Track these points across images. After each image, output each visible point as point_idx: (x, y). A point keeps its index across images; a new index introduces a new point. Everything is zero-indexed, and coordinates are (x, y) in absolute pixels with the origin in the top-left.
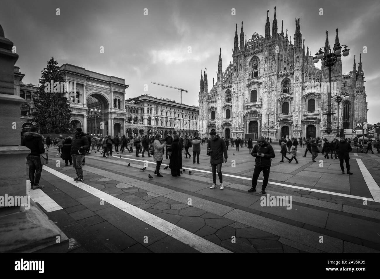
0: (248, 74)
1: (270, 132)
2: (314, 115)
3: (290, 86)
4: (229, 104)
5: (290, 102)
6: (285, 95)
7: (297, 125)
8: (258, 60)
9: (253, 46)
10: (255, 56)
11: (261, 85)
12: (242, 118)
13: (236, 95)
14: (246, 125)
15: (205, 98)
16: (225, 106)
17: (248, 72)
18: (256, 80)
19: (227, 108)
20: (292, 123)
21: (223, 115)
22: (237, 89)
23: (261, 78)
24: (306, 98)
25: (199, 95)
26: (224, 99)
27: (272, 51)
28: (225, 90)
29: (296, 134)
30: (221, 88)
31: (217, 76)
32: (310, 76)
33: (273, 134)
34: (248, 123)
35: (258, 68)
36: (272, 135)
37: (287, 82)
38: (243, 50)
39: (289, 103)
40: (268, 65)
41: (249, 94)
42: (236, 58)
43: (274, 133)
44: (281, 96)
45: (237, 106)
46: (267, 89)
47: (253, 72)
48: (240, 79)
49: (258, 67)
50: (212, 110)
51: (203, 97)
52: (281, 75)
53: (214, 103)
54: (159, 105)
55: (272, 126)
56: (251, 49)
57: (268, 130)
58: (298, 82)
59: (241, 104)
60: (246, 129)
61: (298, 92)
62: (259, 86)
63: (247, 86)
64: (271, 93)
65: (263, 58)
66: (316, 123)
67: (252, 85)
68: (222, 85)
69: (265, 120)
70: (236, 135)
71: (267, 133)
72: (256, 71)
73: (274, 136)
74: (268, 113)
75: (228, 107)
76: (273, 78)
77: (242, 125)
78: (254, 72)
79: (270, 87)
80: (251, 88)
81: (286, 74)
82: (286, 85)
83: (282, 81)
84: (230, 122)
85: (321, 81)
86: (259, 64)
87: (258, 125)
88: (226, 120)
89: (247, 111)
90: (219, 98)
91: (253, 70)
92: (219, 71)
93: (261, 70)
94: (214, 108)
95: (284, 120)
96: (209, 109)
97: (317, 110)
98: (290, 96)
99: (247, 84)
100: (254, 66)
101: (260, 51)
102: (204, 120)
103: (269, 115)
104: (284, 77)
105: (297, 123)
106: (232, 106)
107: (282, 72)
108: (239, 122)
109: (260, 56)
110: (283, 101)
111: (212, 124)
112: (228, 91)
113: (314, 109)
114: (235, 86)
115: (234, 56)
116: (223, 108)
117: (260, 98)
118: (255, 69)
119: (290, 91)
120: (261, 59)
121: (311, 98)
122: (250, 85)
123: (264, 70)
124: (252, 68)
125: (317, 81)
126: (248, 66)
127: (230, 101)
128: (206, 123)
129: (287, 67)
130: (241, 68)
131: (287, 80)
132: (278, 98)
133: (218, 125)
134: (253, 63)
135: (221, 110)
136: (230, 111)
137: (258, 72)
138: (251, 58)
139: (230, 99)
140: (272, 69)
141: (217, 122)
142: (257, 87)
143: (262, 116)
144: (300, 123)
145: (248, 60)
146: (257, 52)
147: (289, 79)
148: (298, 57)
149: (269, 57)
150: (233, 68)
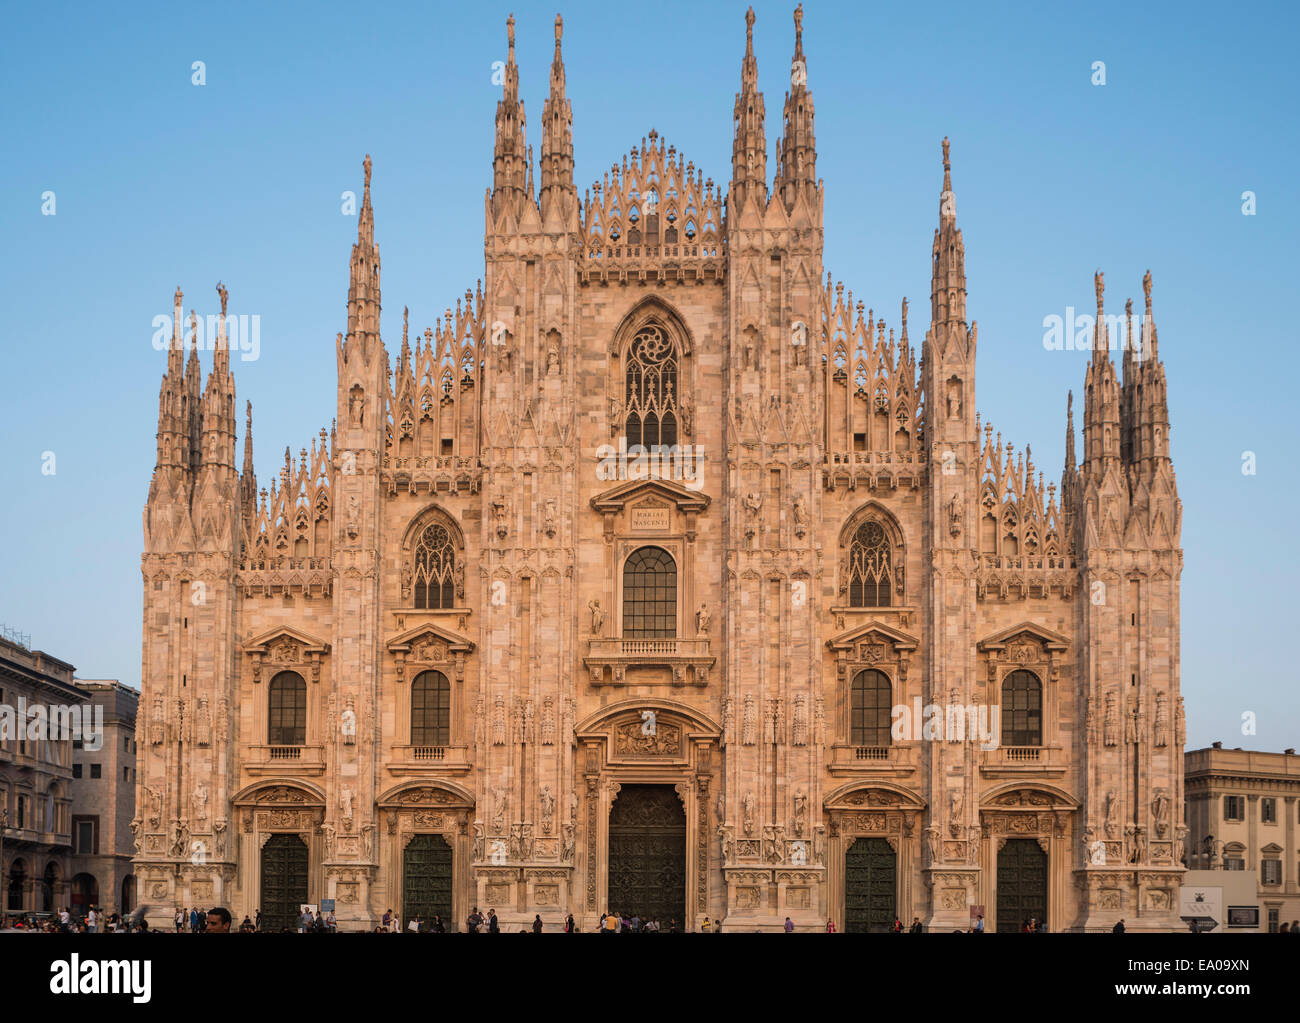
0: (602, 414)
1: (788, 874)
2: (1045, 773)
3: (895, 560)
4: (446, 625)
5: (902, 671)
6: (867, 620)
7: (954, 836)
8: (675, 338)
9: (642, 228)
10: (651, 301)
11: (704, 524)
12: (568, 749)
13: (514, 563)
14: (593, 812)
15: (209, 547)
16: (410, 642)
17: (600, 400)
19: (417, 662)
20: (925, 811)
21: (388, 717)
22: (528, 519)
24: (993, 656)
25: (149, 509)
26: (394, 579)
28: (408, 507)
29: (953, 894)
30: (373, 482)
31: (342, 377)
32: (1011, 523)
33: (806, 888)
34: (606, 798)
35: (674, 391)
36: (799, 892)
37: (875, 537)
38: (574, 228)
39: (895, 680)
41: (611, 576)
42: (511, 266)
43: (812, 881)
44: (842, 622)
46: (756, 556)
47: (634, 413)
48: (553, 442)
49: (674, 382)
50: (277, 660)
51: (186, 534)
52: (843, 480)
53: (298, 599)
55: (799, 832)
56: (623, 240)
57: (773, 858)
58: (960, 542)
59: (555, 637)
60: (593, 846)
62: (691, 524)
63: (597, 509)
64: (788, 588)
65: (711, 328)
66: (1052, 823)
67: (639, 506)
68: (383, 459)
69: (744, 780)
70: (514, 888)
71: (763, 884)
72: (660, 414)
73: (808, 905)
74: (770, 731)
75: (430, 651)
76: (797, 479)
77: (568, 813)
78: (643, 415)
79: (779, 547)
80: (627, 532)
81: (874, 479)
82: (871, 553)
83: (845, 518)
84: (459, 783)
85: (1073, 565)
86: (681, 366)
87: (682, 818)
88: (412, 761)
89: (604, 700)
90: (357, 564)
91: (634, 397)
92: (360, 338)
93: (701, 410)
94: (302, 650)
95: (865, 791)
96: (250, 654)
97: (1054, 743)
98: (903, 630)
99: (600, 497)
100: (644, 372)
101: (700, 274)
102: (203, 745)
103: (775, 745)
104: (863, 498)
105: (958, 822)
106: (472, 646)
107: (852, 458)
108: (542, 785)
109: (696, 310)
110: (859, 661)
111: (283, 792)
112: (430, 520)
113: (1039, 734)
114: (510, 489)
115: (499, 248)
116: (393, 653)
117: (704, 614)
118: (652, 396)
119: (896, 600)
120: (699, 334)
121: (1023, 660)
122: (621, 508)
123: (739, 417)
124: (629, 382)
125: (1052, 565)
126: (603, 357)
127: (449, 604)
128: (214, 772)
129: (876, 434)
130: (553, 360)
131: (879, 517)
132: (830, 631)
133: (346, 795)
134: (635, 347)
135: (368, 669)
136: (453, 684)
137: (679, 423)
138: (626, 309)
139: (448, 585)
140: (789, 422)
141: (329, 773)
142: (673, 532)
143: (728, 749)
144: (976, 821)
145: (605, 311)
146: (672, 276)
147: (891, 516)
148: (954, 382)
149: (769, 332)
150: (492, 339)
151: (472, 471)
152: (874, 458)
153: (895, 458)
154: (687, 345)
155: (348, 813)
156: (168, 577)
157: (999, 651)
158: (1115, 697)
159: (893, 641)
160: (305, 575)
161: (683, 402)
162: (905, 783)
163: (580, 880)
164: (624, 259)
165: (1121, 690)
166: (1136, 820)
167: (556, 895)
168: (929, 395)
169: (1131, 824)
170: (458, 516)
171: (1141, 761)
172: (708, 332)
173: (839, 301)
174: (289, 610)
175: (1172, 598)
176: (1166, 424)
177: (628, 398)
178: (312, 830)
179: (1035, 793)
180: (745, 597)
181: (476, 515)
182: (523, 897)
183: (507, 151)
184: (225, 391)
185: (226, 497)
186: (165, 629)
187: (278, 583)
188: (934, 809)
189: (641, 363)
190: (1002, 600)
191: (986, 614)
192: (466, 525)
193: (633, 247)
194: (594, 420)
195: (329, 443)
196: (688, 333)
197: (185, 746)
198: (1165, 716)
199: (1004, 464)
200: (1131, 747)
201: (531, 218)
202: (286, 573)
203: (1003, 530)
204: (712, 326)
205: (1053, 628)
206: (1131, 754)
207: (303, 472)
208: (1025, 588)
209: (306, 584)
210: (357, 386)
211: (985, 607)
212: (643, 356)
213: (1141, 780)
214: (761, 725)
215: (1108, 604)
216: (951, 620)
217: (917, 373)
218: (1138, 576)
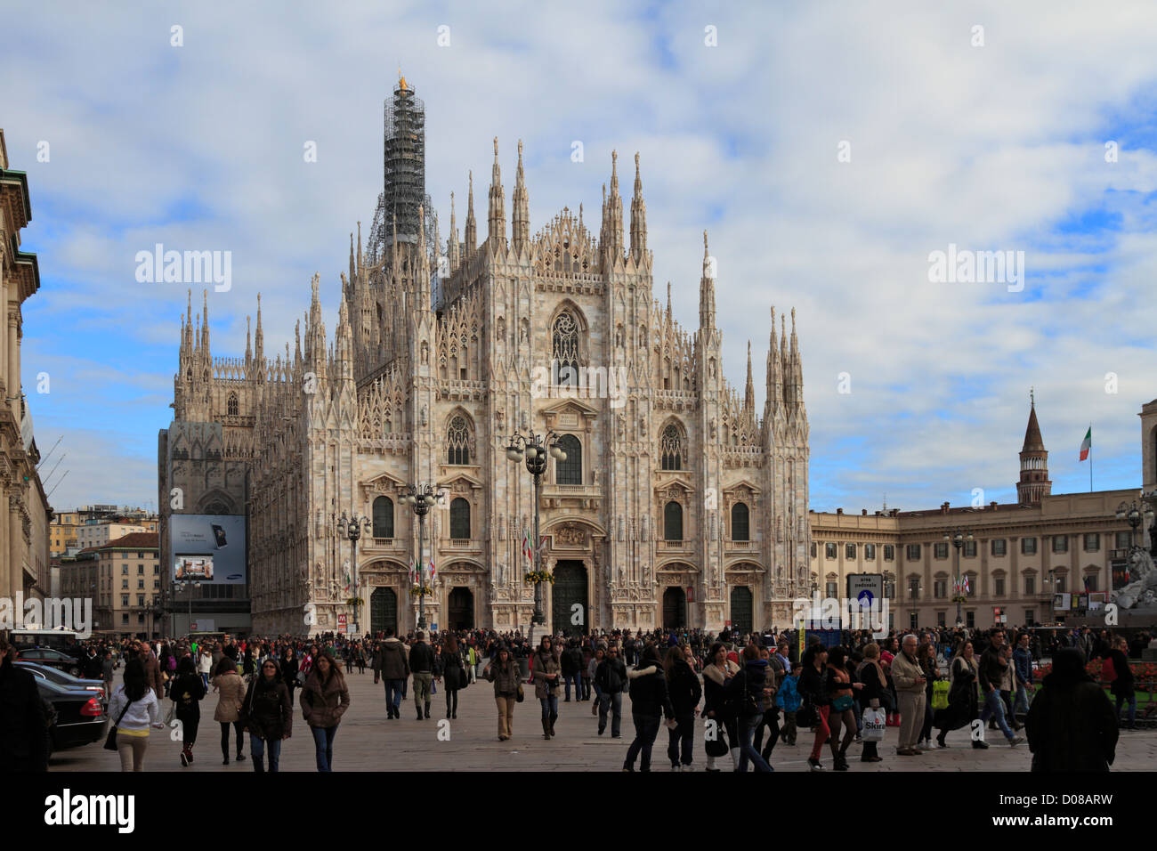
1: (640, 606)
2: (751, 554)
3: (682, 445)
4: (468, 474)
5: (687, 503)
6: (671, 477)
7: (714, 586)
8: (577, 320)
9: (562, 258)
10: (568, 302)
11: (595, 424)
16: (451, 483)
17: (543, 353)
19: (453, 493)
20: (700, 574)
21: (439, 523)
22: (514, 420)
24: (729, 496)
26: (441, 446)
27: (637, 310)
29: (714, 615)
30: (434, 395)
32: (734, 429)
33: (649, 613)
34: (550, 567)
35: (577, 348)
36: (645, 615)
37: (673, 433)
39: (684, 507)
40: (625, 357)
43: (651, 610)
44: (660, 478)
46: (624, 444)
49: (577, 344)
50: (380, 491)
51: (331, 419)
52: (661, 405)
55: (645, 585)
56: (552, 266)
57: (634, 598)
60: (545, 593)
61: (714, 473)
62: (587, 423)
63: (543, 415)
64: (639, 461)
66: (754, 579)
67: (563, 414)
69: (620, 557)
70: (511, 616)
71: (629, 611)
72: (570, 361)
73: (650, 621)
74: (631, 534)
75: (459, 487)
76: (642, 406)
79: (634, 441)
80: (556, 426)
81: (675, 405)
82: (671, 441)
83: (661, 423)
84: (480, 560)
85: (762, 451)
86: (580, 336)
87: (587, 578)
88: (452, 547)
89: (547, 515)
90: (427, 440)
91: (557, 351)
93: (592, 362)
94: (393, 485)
95: (673, 564)
96: (365, 486)
97: (755, 539)
98: (687, 482)
99: (545, 408)
100: (562, 339)
101: (592, 290)
103: (634, 541)
104: (669, 414)
105: (716, 579)
106: (485, 486)
107: (664, 394)
109: (588, 308)
110: (668, 499)
111: (385, 564)
112: (457, 414)
113: (748, 534)
114: (505, 404)
116: (441, 488)
117: (597, 472)
118: (566, 351)
119: (683, 466)
120: (591, 321)
121: (740, 498)
122: (555, 414)
124: (554, 344)
125: (753, 451)
126: (544, 330)
127: (466, 462)
129: (674, 379)
130: (525, 334)
131: (675, 423)
132: (655, 483)
134: (557, 324)
136: (471, 507)
138: (555, 304)
139: (467, 452)
142: (579, 427)
143: (613, 543)
144: (724, 579)
145: (545, 305)
146: (579, 290)
147: (681, 423)
148: (712, 359)
149: (629, 328)
150: (493, 321)
151: (481, 390)
152: (674, 393)
153: (683, 394)
154: (584, 326)
156: (324, 442)
157: (731, 494)
158: (782, 518)
159: (683, 488)
161: (582, 356)
162: (691, 560)
164: (555, 279)
165: (785, 514)
166: (792, 577)
169: (789, 579)
170: (472, 413)
171: (793, 550)
172: (595, 321)
173: (656, 309)
174: (383, 462)
175: (805, 471)
176: (801, 385)
177: (554, 352)
178: (399, 585)
179: (747, 564)
180: (619, 466)
181: (482, 414)
182: (516, 620)
186: (323, 472)
187: (379, 447)
188: (706, 572)
189: (561, 333)
190: (733, 469)
191: (726, 476)
192: (476, 418)
193: (560, 273)
194: (540, 364)
196: (584, 320)
197: (336, 539)
198: (802, 527)
199: (731, 398)
200: (789, 543)
204: (597, 318)
205: (753, 482)
206: (789, 546)
208: (742, 462)
209: (395, 448)
210: (424, 341)
211: (726, 473)
212: (561, 329)
213: (793, 558)
214: (628, 531)
215: (779, 473)
216: (711, 479)
217: (693, 349)
218: (791, 459)
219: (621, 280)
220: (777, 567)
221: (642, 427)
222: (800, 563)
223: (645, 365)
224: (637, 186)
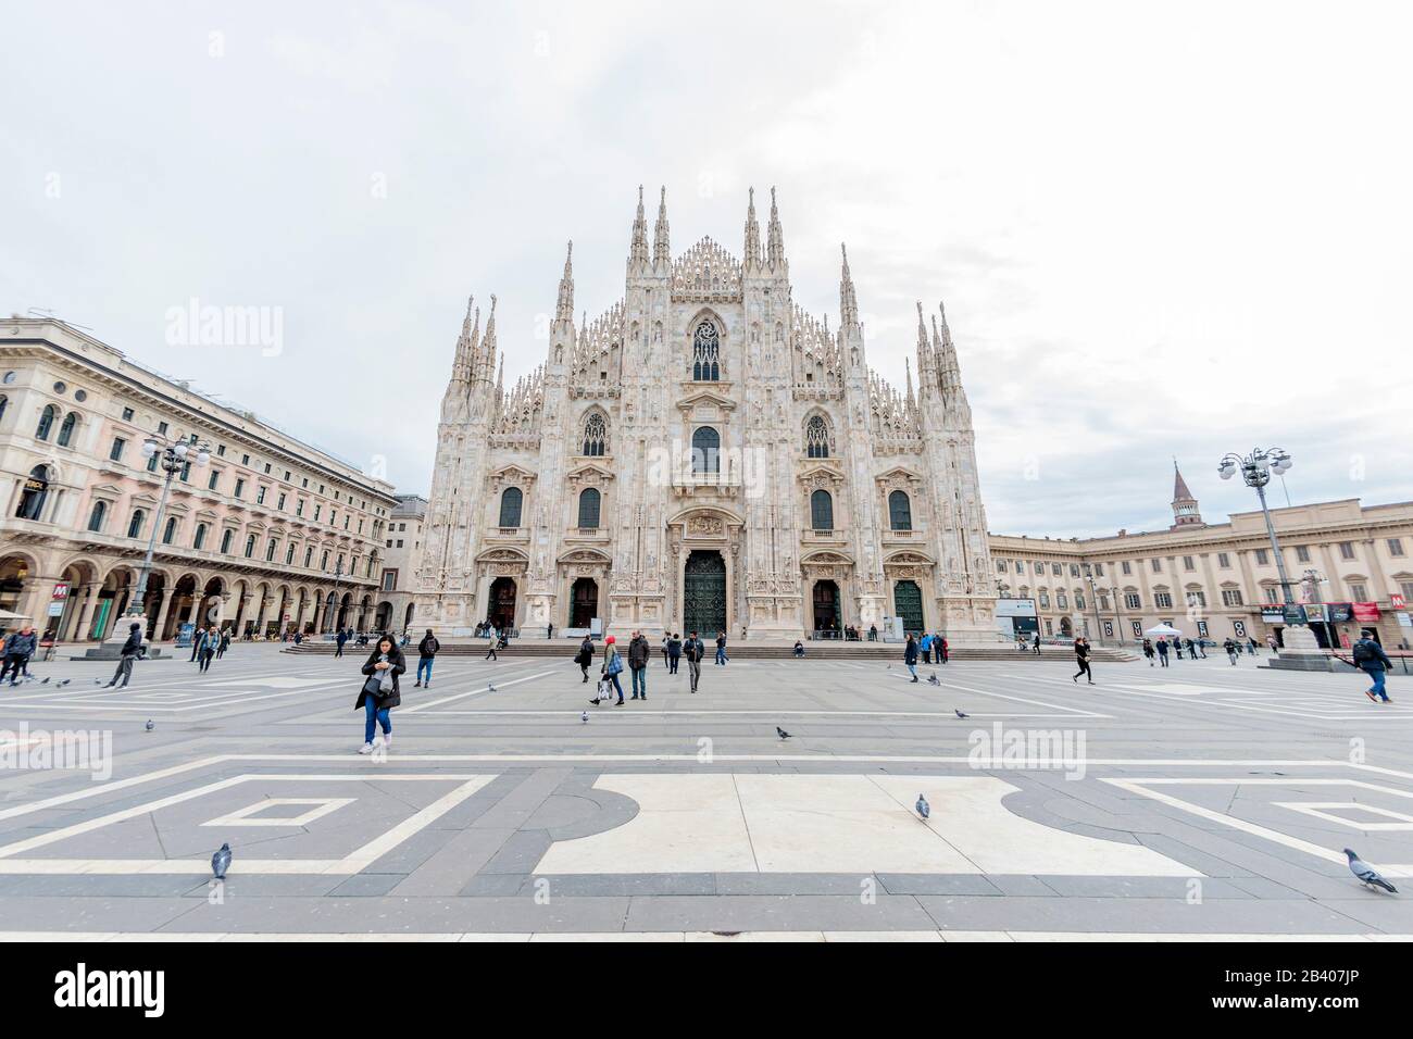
0: (682, 361)
1: (781, 600)
2: (915, 545)
3: (829, 435)
4: (600, 465)
5: (837, 491)
6: (817, 465)
7: (870, 579)
8: (717, 328)
9: (702, 277)
10: (706, 311)
11: (733, 416)
12: (663, 531)
13: (637, 433)
14: (676, 566)
15: (476, 422)
16: (581, 473)
17: (681, 355)
18: (713, 391)
19: (583, 483)
20: (853, 566)
21: (566, 513)
22: (644, 411)
23: (732, 389)
24: (883, 483)
25: (444, 402)
26: (574, 440)
27: (773, 309)
28: (583, 404)
29: (872, 611)
30: (566, 391)
31: (552, 341)
32: (886, 417)
33: (793, 608)
34: (683, 557)
35: (717, 352)
36: (789, 610)
37: (819, 423)
38: (669, 276)
39: (833, 495)
40: (762, 349)
41: (686, 441)
42: (638, 292)
43: (796, 604)
44: (805, 466)
45: (641, 479)
46: (760, 432)
47: (698, 363)
48: (658, 374)
49: (717, 347)
50: (509, 482)
51: (464, 414)
52: (801, 395)
53: (521, 449)
54: (149, 412)
55: (787, 577)
56: (693, 282)
57: (774, 591)
58: (862, 426)
60: (675, 585)
61: (863, 459)
62: (727, 415)
63: (680, 408)
64: (777, 448)
65: (736, 322)
66: (922, 572)
67: (702, 406)
68: (571, 381)
69: (757, 549)
70: (632, 608)
71: (770, 606)
72: (711, 362)
73: (794, 617)
74: (770, 522)
75: (590, 478)
76: (780, 395)
77: (662, 566)
78: (702, 363)
79: (770, 427)
80: (694, 419)
81: (817, 395)
82: (817, 431)
83: (804, 414)
84: (603, 549)
85: (919, 438)
86: (721, 339)
87: (723, 569)
88: (578, 537)
89: (682, 504)
90: (554, 432)
91: (698, 354)
92: (562, 321)
93: (731, 361)
94: (522, 476)
95: (821, 554)
96: (493, 478)
97: (918, 529)
98: (836, 470)
99: (681, 402)
100: (702, 343)
101: (730, 299)
102: (462, 527)
103: (773, 529)
104: (813, 404)
105: (872, 571)
106: (613, 475)
107: (806, 385)
108: (649, 550)
109: (727, 314)
110: (814, 486)
111: (505, 553)
112: (593, 412)
113: (910, 524)
114: (635, 397)
115: (633, 283)
116: (571, 478)
118: (706, 354)
119: (831, 454)
120: (730, 325)
121: (898, 485)
122: (691, 408)
123: (750, 364)
124: (695, 347)
125: (909, 437)
126: (683, 335)
127: (601, 453)
128: (467, 542)
129: (816, 373)
130: (658, 335)
131: (820, 414)
132: (798, 470)
133: (541, 555)
134: (698, 331)
135: (558, 487)
136: (602, 495)
137: (720, 367)
138: (694, 313)
139: (602, 445)
140: (775, 368)
141: (532, 543)
142: (718, 419)
143: (748, 531)
144: (882, 572)
145: (684, 314)
146: (716, 299)
147: (826, 413)
148: (854, 349)
149: (765, 325)
150: (628, 325)
151: (616, 387)
152: (817, 385)
153: (827, 385)
154: (724, 330)
155: (541, 565)
156: (452, 436)
157: (886, 481)
158: (948, 504)
159: (831, 475)
160: (526, 437)
161: (721, 357)
162: (842, 550)
163: (668, 603)
164: (693, 291)
165: (951, 501)
166: (966, 570)
167: (655, 613)
168: (843, 355)
169: (964, 572)
170: (608, 409)
171: (965, 538)
172: (734, 325)
173: (797, 312)
174: (516, 455)
175: (972, 454)
176: (958, 371)
177: (695, 355)
178: (520, 575)
179: (910, 556)
181: (618, 409)
182: (637, 613)
183: (638, 241)
184: (492, 345)
185: (488, 397)
186: (447, 463)
187: (511, 441)
188: (858, 564)
189: (701, 338)
190: (885, 455)
191: (877, 462)
192: (611, 414)
193: (698, 286)
194: (678, 364)
195: (543, 372)
196: (724, 325)
197: (452, 527)
198: (975, 514)
199: (881, 389)
200: (960, 531)
201: (648, 271)
202: (516, 436)
203: (883, 421)
205: (912, 469)
206: (960, 534)
207: (529, 386)
208: (897, 449)
209: (526, 442)
210: (559, 345)
211: (877, 458)
212: (702, 335)
213: (967, 549)
214: (765, 518)
215: (939, 458)
216: (860, 464)
217: (836, 345)
218: (952, 443)
219: (757, 285)
220: (947, 559)
221: (780, 414)
222: (976, 554)
223: (783, 356)
224: (774, 211)
